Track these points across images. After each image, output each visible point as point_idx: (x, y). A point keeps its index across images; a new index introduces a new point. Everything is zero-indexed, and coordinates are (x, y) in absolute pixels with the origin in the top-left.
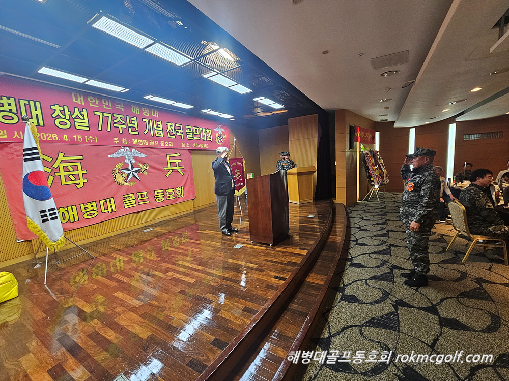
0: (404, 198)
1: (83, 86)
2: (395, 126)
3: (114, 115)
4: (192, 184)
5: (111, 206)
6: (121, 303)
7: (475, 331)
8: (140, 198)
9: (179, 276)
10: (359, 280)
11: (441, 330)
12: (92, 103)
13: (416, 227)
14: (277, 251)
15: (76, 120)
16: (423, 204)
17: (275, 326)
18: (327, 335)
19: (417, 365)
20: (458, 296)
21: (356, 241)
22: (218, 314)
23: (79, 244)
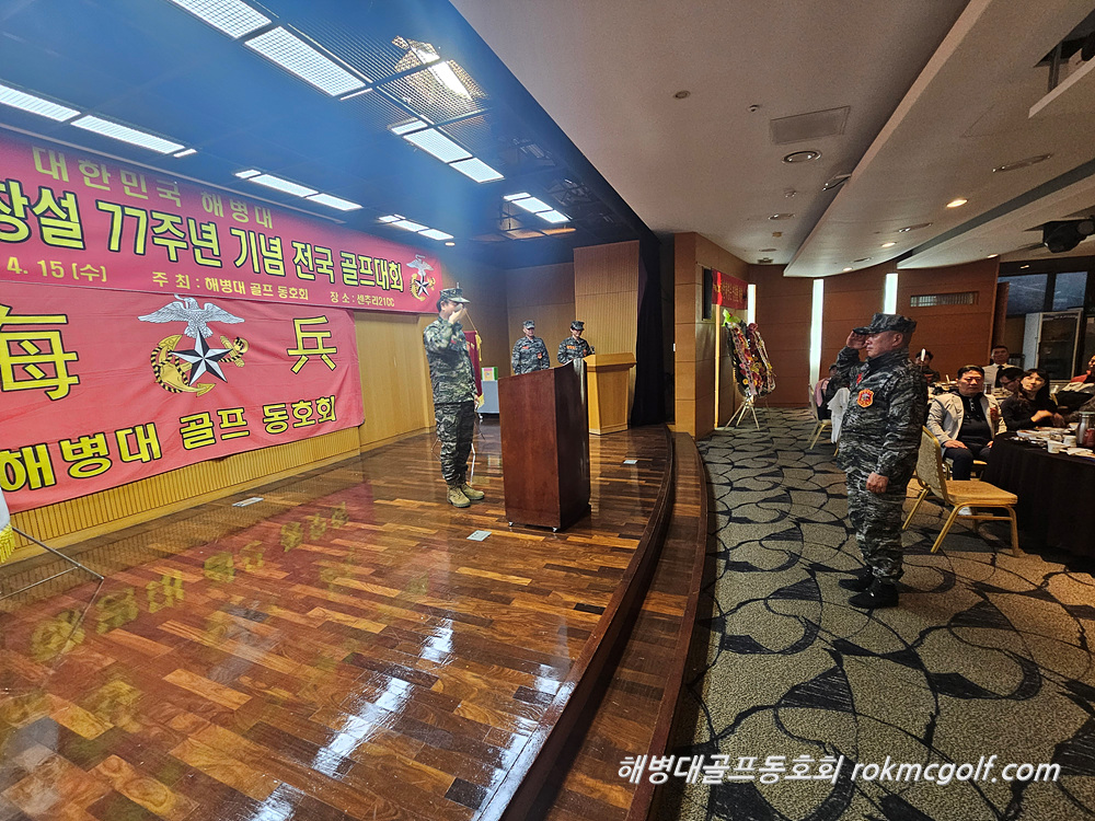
0: (849, 421)
1: (66, 129)
2: (787, 273)
3: (155, 215)
4: (357, 390)
5: (149, 445)
6: (189, 701)
7: (999, 697)
8: (226, 424)
9: (340, 616)
10: (750, 601)
11: (937, 701)
12: (92, 180)
13: (880, 484)
14: (571, 543)
15: (44, 221)
16: (899, 436)
17: (592, 729)
18: (706, 738)
19: (908, 789)
20: (949, 624)
21: (728, 512)
22: (455, 712)
23: (53, 545)
